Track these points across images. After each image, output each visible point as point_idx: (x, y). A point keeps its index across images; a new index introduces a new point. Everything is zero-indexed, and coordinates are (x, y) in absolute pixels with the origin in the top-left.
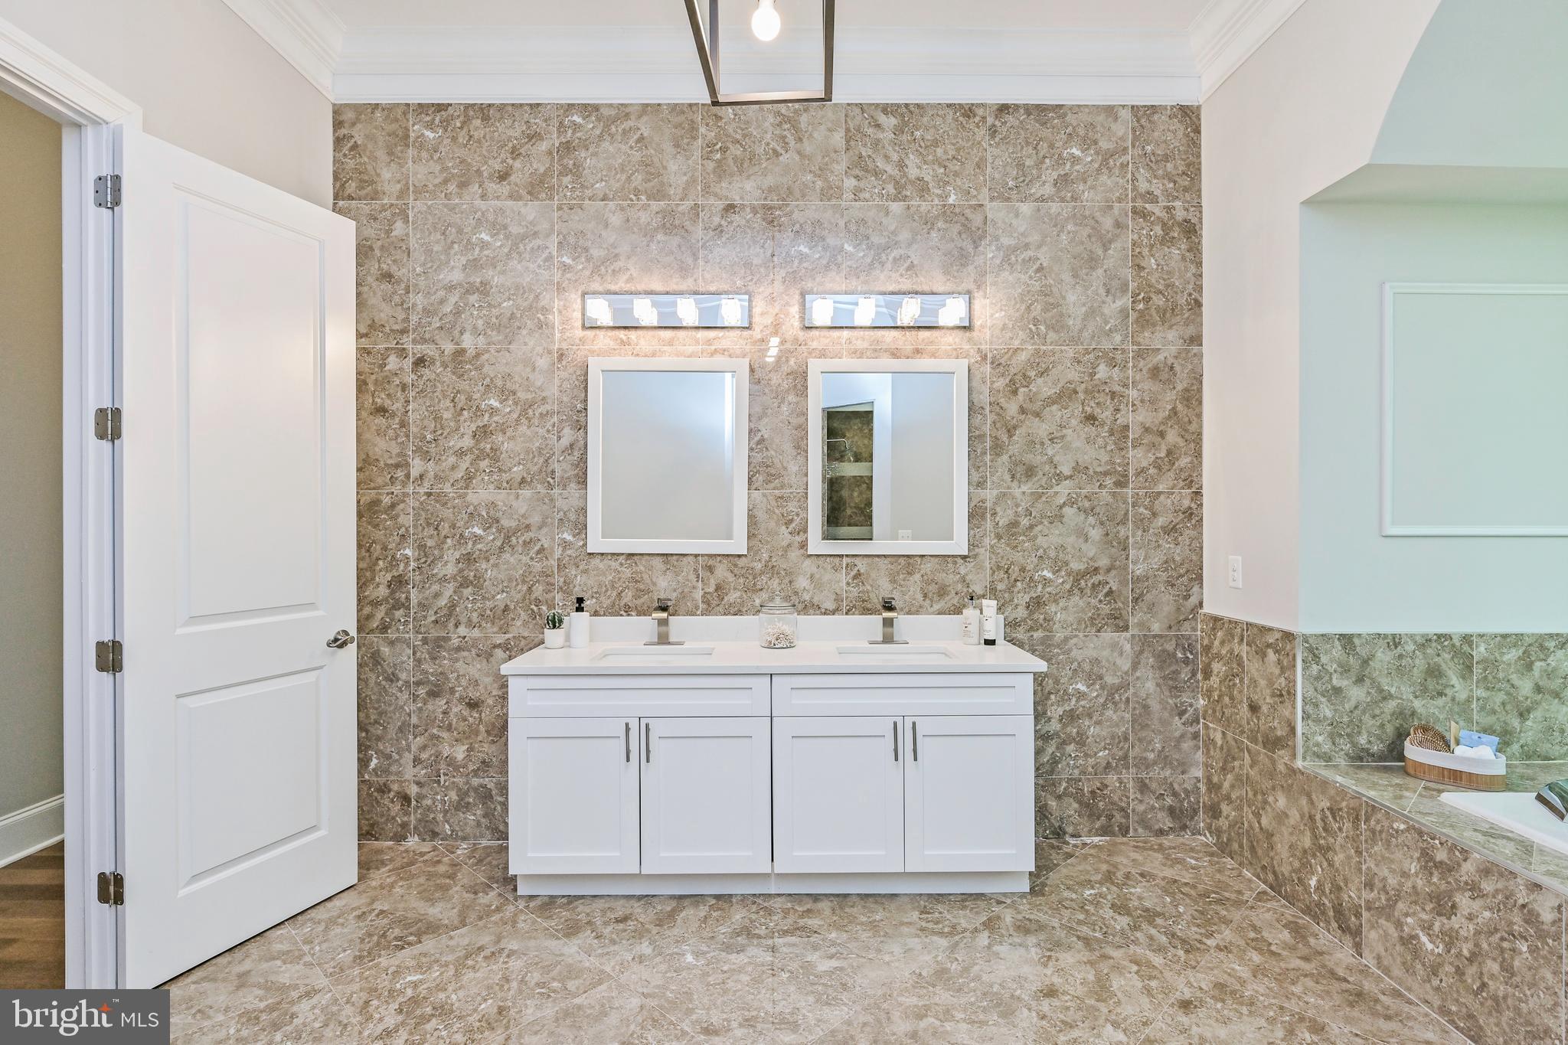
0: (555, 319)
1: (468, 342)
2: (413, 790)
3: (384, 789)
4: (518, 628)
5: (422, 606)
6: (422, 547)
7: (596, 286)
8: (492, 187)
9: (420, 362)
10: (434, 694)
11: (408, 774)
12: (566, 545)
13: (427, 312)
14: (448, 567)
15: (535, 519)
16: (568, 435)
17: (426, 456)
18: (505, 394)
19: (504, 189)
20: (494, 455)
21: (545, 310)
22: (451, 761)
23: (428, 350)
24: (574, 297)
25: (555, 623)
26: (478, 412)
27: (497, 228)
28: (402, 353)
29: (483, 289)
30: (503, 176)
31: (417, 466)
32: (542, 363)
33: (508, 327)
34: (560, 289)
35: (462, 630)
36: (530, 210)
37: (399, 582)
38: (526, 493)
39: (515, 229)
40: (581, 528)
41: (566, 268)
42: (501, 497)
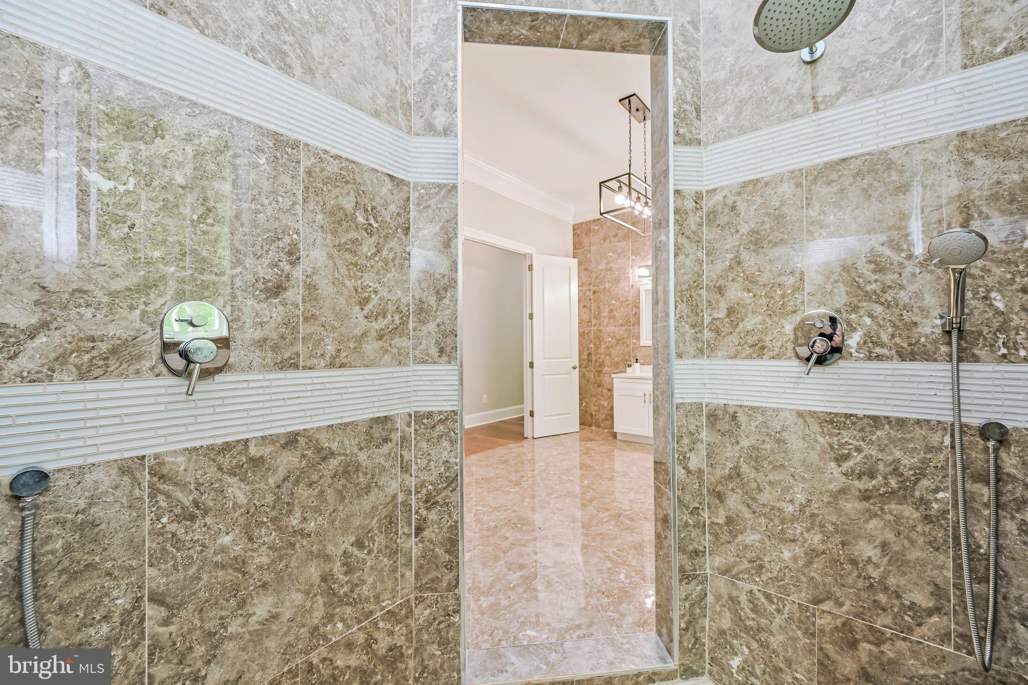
0: (631, 275)
1: (607, 285)
2: (594, 413)
3: (586, 412)
4: (621, 368)
5: (596, 361)
6: (595, 344)
7: (643, 264)
8: (613, 239)
9: (594, 292)
10: (599, 386)
11: (593, 409)
12: (634, 343)
13: (596, 278)
14: (602, 349)
15: (625, 336)
16: (635, 310)
17: (595, 318)
18: (617, 299)
19: (616, 239)
20: (614, 317)
21: (628, 273)
22: (603, 406)
23: (597, 288)
24: (636, 268)
25: (630, 366)
26: (610, 305)
27: (614, 251)
28: (590, 290)
29: (610, 270)
30: (616, 236)
31: (594, 321)
32: (627, 289)
33: (617, 280)
34: (632, 266)
35: (606, 368)
36: (623, 244)
37: (590, 354)
38: (623, 328)
39: (619, 251)
40: (638, 338)
41: (633, 260)
42: (616, 329)
